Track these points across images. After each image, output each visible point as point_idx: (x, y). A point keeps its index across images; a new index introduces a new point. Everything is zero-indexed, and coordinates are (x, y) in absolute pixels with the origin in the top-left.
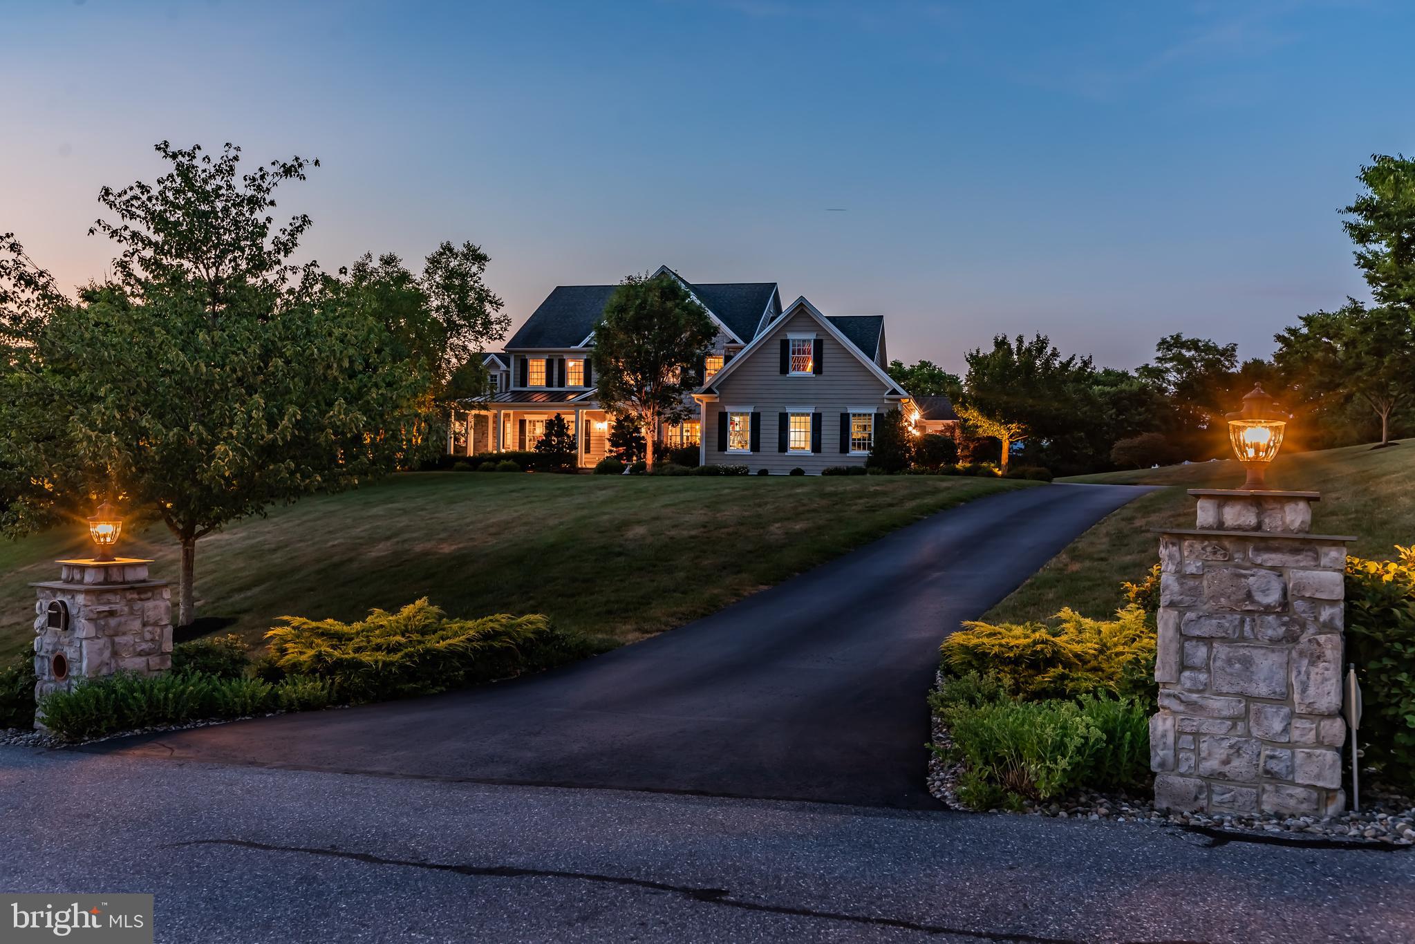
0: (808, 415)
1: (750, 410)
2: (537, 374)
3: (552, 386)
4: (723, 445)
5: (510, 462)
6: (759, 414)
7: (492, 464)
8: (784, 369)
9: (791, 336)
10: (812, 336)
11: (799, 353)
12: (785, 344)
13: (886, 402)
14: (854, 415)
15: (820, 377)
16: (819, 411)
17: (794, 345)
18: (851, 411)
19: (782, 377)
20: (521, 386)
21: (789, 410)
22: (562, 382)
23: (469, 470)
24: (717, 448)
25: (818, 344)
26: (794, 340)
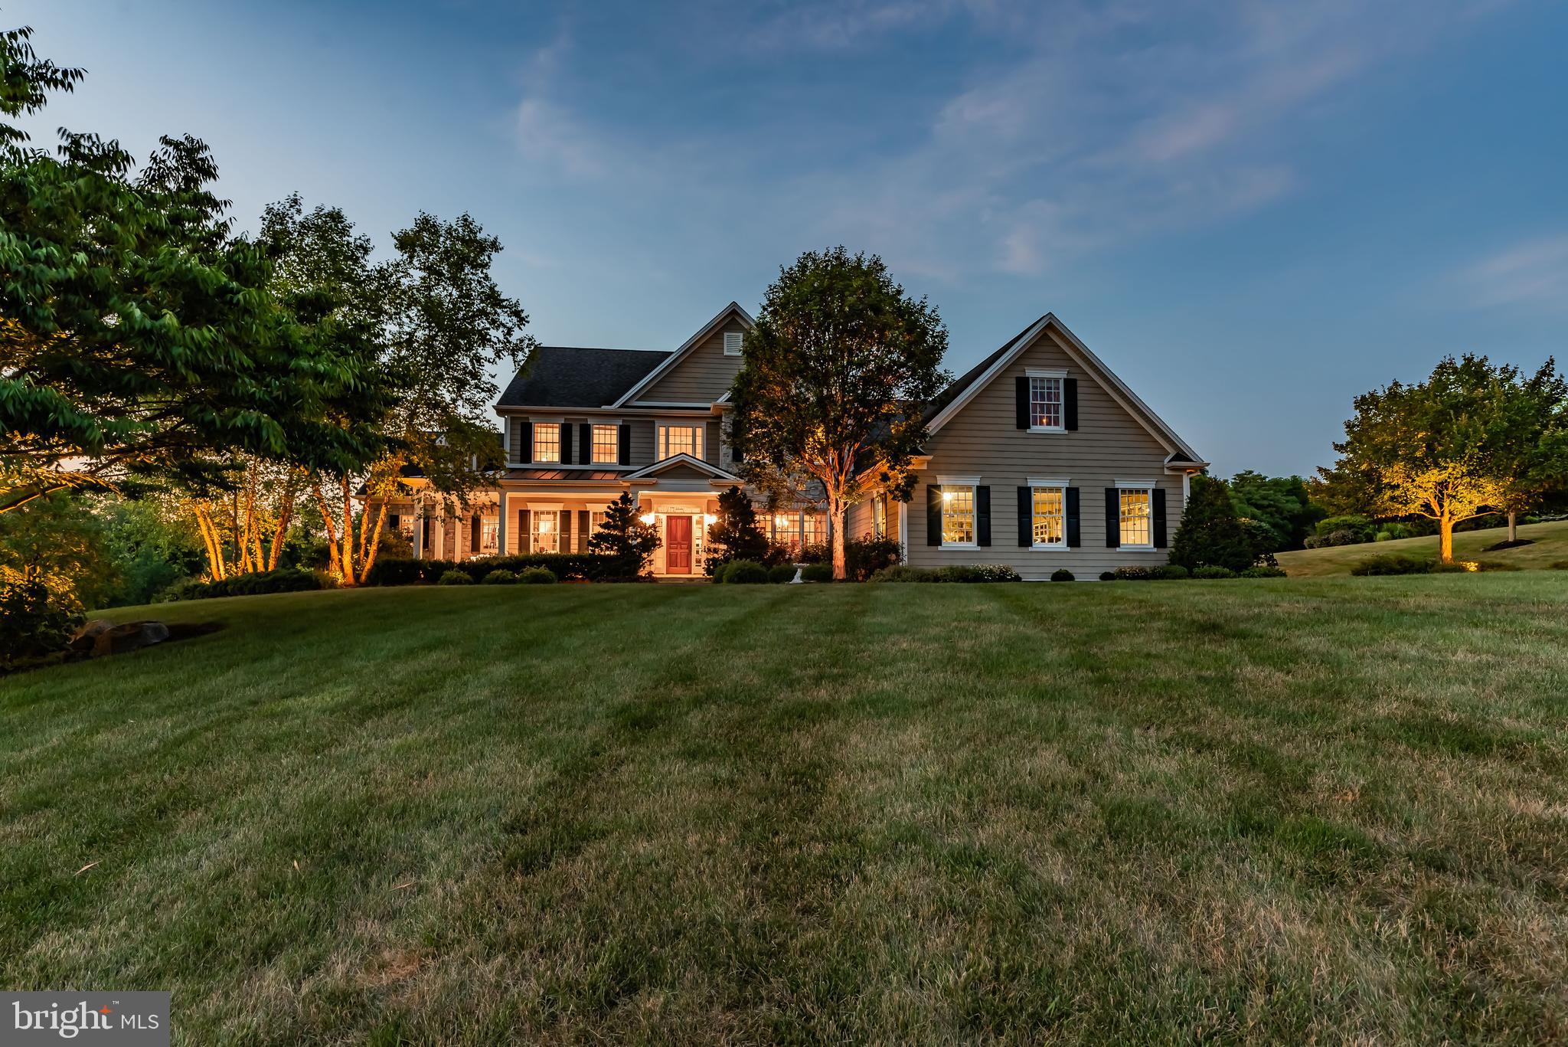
0: (1058, 490)
1: (975, 482)
2: (547, 445)
3: (570, 463)
4: (935, 539)
5: (543, 570)
6: (988, 488)
7: (508, 574)
8: (1023, 422)
9: (1031, 373)
10: (1061, 374)
11: (1043, 399)
12: (1023, 384)
13: (1167, 472)
14: (1124, 491)
15: (1074, 435)
16: (1075, 484)
17: (1035, 387)
18: (1120, 485)
19: (1021, 434)
20: (522, 461)
21: (1032, 483)
22: (585, 458)
23: (470, 583)
24: (925, 541)
25: (1071, 385)
26: (1035, 380)
